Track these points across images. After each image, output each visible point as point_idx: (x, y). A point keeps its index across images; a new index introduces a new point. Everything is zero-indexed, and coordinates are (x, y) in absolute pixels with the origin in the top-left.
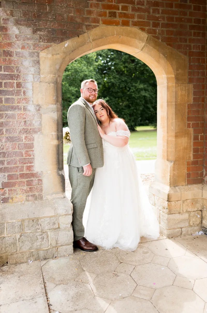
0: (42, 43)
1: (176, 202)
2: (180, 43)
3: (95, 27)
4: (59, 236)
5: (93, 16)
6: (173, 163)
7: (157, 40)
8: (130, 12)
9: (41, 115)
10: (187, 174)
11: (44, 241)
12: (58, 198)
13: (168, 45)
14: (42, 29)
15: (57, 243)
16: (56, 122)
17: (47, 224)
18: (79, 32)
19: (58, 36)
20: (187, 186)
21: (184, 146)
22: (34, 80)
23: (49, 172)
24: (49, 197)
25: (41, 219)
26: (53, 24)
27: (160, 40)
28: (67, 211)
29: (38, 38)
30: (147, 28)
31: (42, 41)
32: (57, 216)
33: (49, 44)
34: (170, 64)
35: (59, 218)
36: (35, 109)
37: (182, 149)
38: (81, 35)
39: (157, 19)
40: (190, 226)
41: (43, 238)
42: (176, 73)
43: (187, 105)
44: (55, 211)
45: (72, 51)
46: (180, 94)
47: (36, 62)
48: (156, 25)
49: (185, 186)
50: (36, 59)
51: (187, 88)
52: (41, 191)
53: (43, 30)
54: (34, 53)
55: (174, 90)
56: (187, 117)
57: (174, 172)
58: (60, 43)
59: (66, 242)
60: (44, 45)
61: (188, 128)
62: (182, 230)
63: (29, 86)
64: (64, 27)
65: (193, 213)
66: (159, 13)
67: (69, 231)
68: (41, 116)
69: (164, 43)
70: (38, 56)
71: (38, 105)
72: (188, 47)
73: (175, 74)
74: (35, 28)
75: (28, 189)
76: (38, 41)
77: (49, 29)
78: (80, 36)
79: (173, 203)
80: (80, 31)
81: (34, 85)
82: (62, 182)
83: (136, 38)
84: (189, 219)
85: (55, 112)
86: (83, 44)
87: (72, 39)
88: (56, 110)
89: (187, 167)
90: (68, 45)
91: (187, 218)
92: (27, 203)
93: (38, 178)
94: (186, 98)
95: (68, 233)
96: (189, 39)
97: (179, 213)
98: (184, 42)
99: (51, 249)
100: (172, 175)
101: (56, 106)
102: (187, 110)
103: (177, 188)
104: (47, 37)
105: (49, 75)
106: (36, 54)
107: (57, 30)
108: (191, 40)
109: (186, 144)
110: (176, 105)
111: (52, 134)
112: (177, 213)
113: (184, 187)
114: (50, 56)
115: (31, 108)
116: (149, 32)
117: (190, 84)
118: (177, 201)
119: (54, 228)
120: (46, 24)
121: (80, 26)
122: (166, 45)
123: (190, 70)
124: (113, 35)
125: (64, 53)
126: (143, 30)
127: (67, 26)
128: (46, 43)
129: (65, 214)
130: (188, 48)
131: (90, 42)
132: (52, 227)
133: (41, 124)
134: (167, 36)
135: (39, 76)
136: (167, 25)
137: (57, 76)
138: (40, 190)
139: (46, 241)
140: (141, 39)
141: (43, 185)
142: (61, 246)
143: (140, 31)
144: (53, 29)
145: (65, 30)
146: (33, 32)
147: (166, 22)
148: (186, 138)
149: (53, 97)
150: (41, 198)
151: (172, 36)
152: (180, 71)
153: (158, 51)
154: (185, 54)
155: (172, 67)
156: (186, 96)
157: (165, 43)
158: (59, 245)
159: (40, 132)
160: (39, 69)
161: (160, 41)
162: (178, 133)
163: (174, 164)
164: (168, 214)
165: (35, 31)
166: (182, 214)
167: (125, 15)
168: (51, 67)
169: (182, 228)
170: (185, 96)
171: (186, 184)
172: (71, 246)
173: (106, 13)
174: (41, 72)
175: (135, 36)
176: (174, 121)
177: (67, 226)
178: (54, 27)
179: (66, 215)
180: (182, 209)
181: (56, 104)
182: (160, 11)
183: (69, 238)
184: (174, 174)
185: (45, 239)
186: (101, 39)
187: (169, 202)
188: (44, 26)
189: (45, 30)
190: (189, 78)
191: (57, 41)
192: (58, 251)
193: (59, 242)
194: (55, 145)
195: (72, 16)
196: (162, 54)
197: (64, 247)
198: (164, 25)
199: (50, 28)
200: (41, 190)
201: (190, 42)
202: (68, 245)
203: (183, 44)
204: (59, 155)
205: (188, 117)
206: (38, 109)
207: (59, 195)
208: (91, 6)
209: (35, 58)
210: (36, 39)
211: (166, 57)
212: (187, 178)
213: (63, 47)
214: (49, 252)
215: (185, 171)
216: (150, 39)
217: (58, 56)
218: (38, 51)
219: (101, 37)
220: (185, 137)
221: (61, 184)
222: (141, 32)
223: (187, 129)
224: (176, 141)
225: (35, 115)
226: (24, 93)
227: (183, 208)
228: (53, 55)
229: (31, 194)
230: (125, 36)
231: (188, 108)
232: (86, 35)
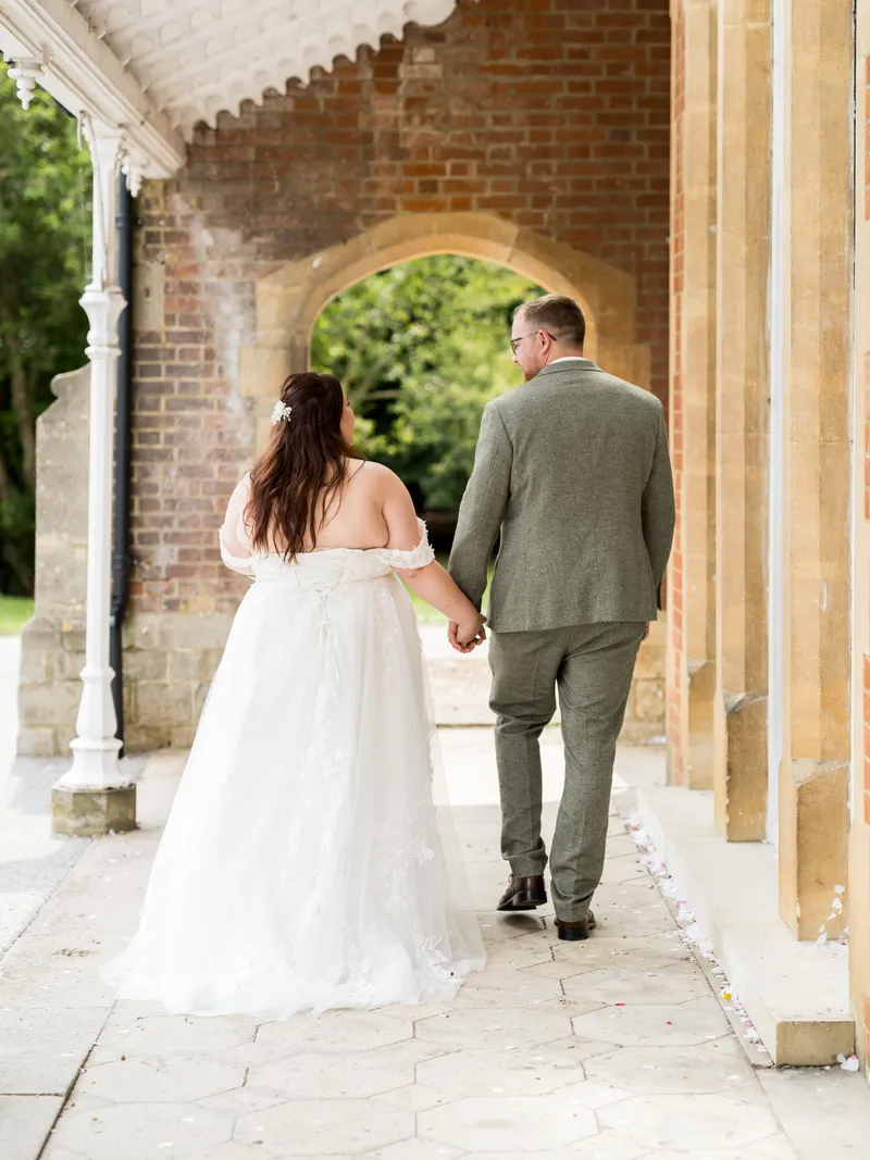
0: (262, 262)
2: (608, 242)
3: (385, 218)
5: (380, 195)
7: (543, 238)
8: (472, 176)
9: (256, 419)
13: (575, 248)
14: (263, 232)
18: (347, 232)
19: (299, 245)
22: (242, 343)
26: (288, 219)
27: (552, 239)
29: (254, 251)
30: (516, 211)
31: (263, 258)
33: (278, 262)
36: (243, 406)
38: (350, 238)
39: (545, 187)
42: (600, 317)
45: (331, 275)
47: (247, 303)
48: (541, 202)
50: (247, 297)
51: (632, 355)
53: (266, 233)
54: (243, 284)
58: (301, 260)
60: (266, 266)
63: (231, 355)
64: (313, 223)
65: (645, 684)
66: (549, 172)
68: (255, 423)
69: (564, 245)
70: (253, 290)
71: (250, 399)
72: (632, 251)
73: (598, 319)
74: (249, 231)
75: (223, 586)
76: (253, 258)
77: (278, 229)
78: (349, 242)
80: (350, 230)
81: (241, 353)
83: (488, 238)
86: (357, 257)
87: (330, 249)
90: (321, 262)
92: (217, 615)
96: (637, 230)
98: (620, 239)
104: (273, 248)
105: (277, 331)
106: (248, 285)
107: (295, 231)
108: (641, 234)
114: (279, 289)
115: (235, 404)
116: (522, 220)
117: (640, 343)
120: (273, 220)
121: (349, 218)
122: (571, 249)
123: (640, 309)
124: (429, 234)
125: (311, 280)
126: (506, 216)
127: (319, 220)
128: (272, 260)
130: (633, 254)
131: (373, 253)
134: (573, 227)
135: (255, 334)
136: (574, 201)
137: (293, 332)
140: (503, 240)
143: (498, 219)
144: (288, 229)
145: (314, 229)
146: (244, 238)
147: (570, 192)
151: (586, 227)
152: (611, 312)
153: (548, 264)
154: (626, 267)
155: (587, 303)
157: (567, 245)
159: (252, 457)
160: (255, 318)
161: (554, 241)
165: (248, 238)
167: (460, 186)
168: (280, 312)
173: (412, 184)
174: (258, 325)
175: (484, 233)
178: (290, 225)
182: (554, 169)
188: (268, 224)
189: (269, 233)
190: (638, 328)
191: (296, 255)
195: (331, 200)
198: (562, 202)
199: (282, 229)
201: (638, 238)
203: (619, 243)
206: (250, 406)
208: (377, 172)
209: (247, 295)
210: (250, 255)
211: (571, 280)
213: (310, 269)
216: (526, 238)
217: (297, 289)
218: (252, 279)
219: (399, 240)
222: (501, 221)
225: (243, 419)
226: (221, 371)
228: (285, 286)
229: (226, 595)
230: (459, 234)
232: (362, 238)
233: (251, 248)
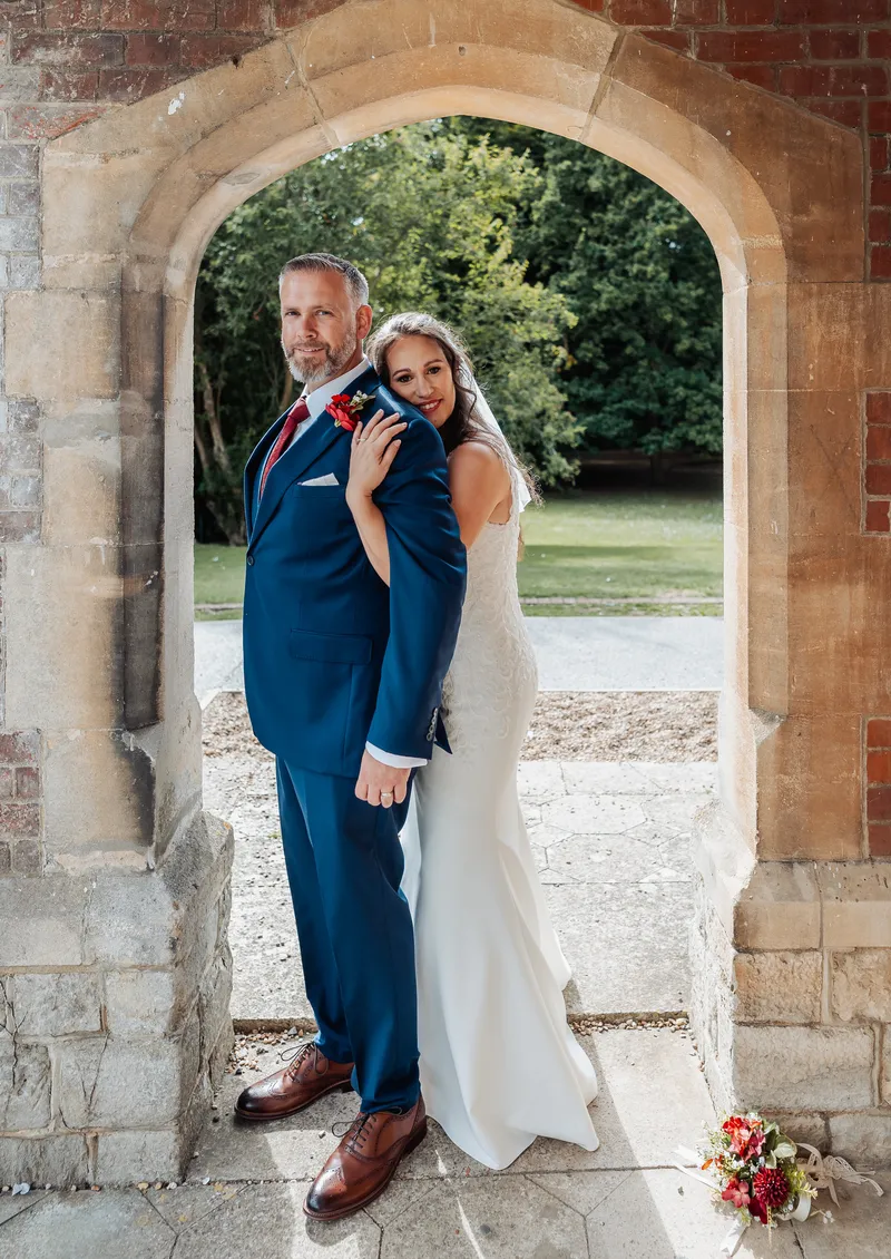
0: (55, 104)
1: (791, 958)
2: (811, 62)
3: (325, 5)
4: (104, 1074)
6: (777, 725)
7: (670, 52)
9: (42, 448)
10: (870, 792)
11: (26, 1093)
12: (115, 869)
13: (738, 74)
14: (55, 37)
15: (90, 1113)
16: (116, 486)
17: (40, 1004)
18: (241, 37)
19: (135, 67)
20: (868, 867)
21: (845, 633)
22: (11, 282)
23: (75, 734)
24: (74, 865)
25: (12, 976)
26: (111, 10)
27: (689, 54)
28: (144, 948)
29: (38, 80)
31: (56, 94)
32: (96, 969)
33: (90, 104)
34: (752, 180)
35: (108, 983)
36: (13, 421)
37: (837, 652)
38: (249, 51)
40: (883, 1112)
41: (22, 1076)
42: (793, 225)
43: (862, 403)
44: (83, 940)
45: (205, 135)
46: (816, 340)
47: (22, 195)
49: (858, 862)
50: (22, 181)
51: (861, 307)
52: (30, 828)
53: (62, 39)
54: (13, 152)
55: (782, 320)
56: (862, 470)
57: (787, 780)
58: (141, 99)
59: (137, 1111)
60: (64, 111)
61: (869, 528)
62: (827, 1127)
64: (167, 19)
67: (156, 1056)
68: (42, 455)
69: (714, 68)
70: (35, 166)
71: (29, 403)
72: (862, 82)
73: (789, 228)
74: (25, 35)
76: (35, 95)
77: (91, 32)
78: (247, 59)
79: (768, 963)
80: (248, 34)
81: (8, 303)
82: (137, 789)
83: (549, 51)
84: (872, 1066)
85: (109, 438)
86: (262, 96)
87: (205, 74)
88: (116, 425)
89: (871, 756)
90: (184, 103)
91: (863, 1062)
93: (19, 760)
94: (858, 364)
95: (151, 1065)
96: (871, 37)
97: (811, 1025)
98: (837, 56)
99: (62, 1139)
100: (771, 791)
101: (117, 403)
102: (862, 432)
103: (800, 872)
104: (80, 72)
105: (87, 255)
106: (24, 155)
107: (127, 36)
109: (860, 624)
110: (792, 399)
111: (95, 548)
112: (793, 1025)
113: (850, 868)
114: (91, 163)
116: (623, 14)
117: (881, 282)
118: (798, 952)
119: (81, 1028)
120: (77, 11)
121: (243, 8)
122: (730, 77)
123: (881, 208)
124: (421, 41)
125: (163, 143)
127: (178, 13)
128: (75, 100)
129: (137, 962)
130: (864, 88)
131: (299, 84)
132: (66, 1025)
133: (38, 495)
134: (733, 30)
135: (38, 262)
137: (124, 257)
138: (28, 823)
139: (37, 1093)
140: (579, 56)
141: (41, 801)
142: (115, 1128)
143: (570, 12)
144: (111, 32)
145: (168, 32)
146: (13, 52)
148: (861, 588)
149: (103, 363)
150: (34, 864)
151: (761, 27)
152: (816, 211)
153: (680, 108)
154: (849, 117)
155: (766, 194)
156: (859, 350)
157: (721, 67)
158: (105, 1122)
159: (36, 533)
160: (40, 224)
161: (694, 57)
162: (806, 558)
163: (784, 731)
164: (740, 1024)
165: (24, 51)
166: (827, 1034)
168: (94, 214)
169: (834, 1114)
170: (850, 348)
171: (866, 852)
172: (165, 1134)
174: (48, 242)
175: (543, 40)
176: (783, 488)
177: (148, 1025)
178: (115, 23)
179: (142, 968)
180: (825, 1000)
181: (114, 397)
183: (154, 1093)
184: (784, 792)
185: (30, 1083)
186: (353, 67)
187: (747, 951)
188: (64, 20)
189: (70, 40)
190: (875, 249)
191: (130, 89)
192: (100, 1151)
193: (101, 1108)
194: (109, 600)
196: (702, 124)
197: (127, 1135)
199: (98, 31)
200: (34, 823)
201: (874, 53)
202: (153, 1128)
203: (833, 64)
204: (125, 654)
205: (869, 471)
206: (28, 420)
207: (121, 854)
209: (21, 177)
210: (27, 87)
211: (731, 144)
212: (870, 817)
213: (160, 119)
214: (50, 1151)
215: (854, 774)
216: (632, 51)
217: (133, 162)
218: (32, 142)
219: (357, 57)
220: (851, 581)
221: (134, 799)
222: (578, 15)
223: (867, 540)
224: (792, 601)
225: (13, 449)
227: (832, 996)
228: (105, 158)
230: (487, 43)
231: (871, 419)
232: (275, 49)
233: (30, 73)
